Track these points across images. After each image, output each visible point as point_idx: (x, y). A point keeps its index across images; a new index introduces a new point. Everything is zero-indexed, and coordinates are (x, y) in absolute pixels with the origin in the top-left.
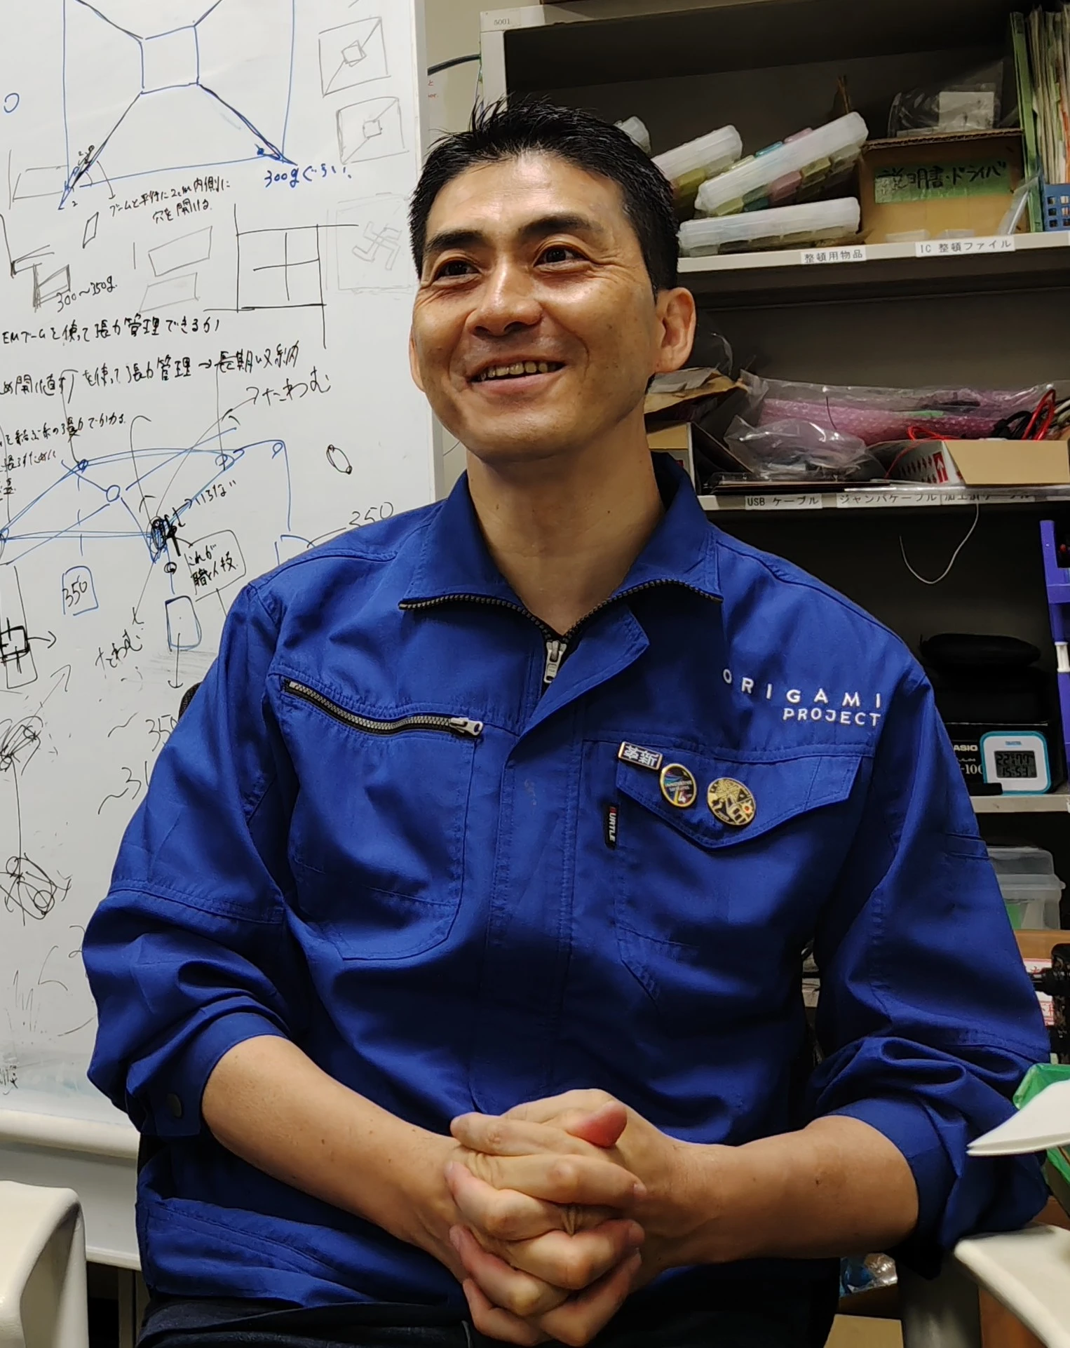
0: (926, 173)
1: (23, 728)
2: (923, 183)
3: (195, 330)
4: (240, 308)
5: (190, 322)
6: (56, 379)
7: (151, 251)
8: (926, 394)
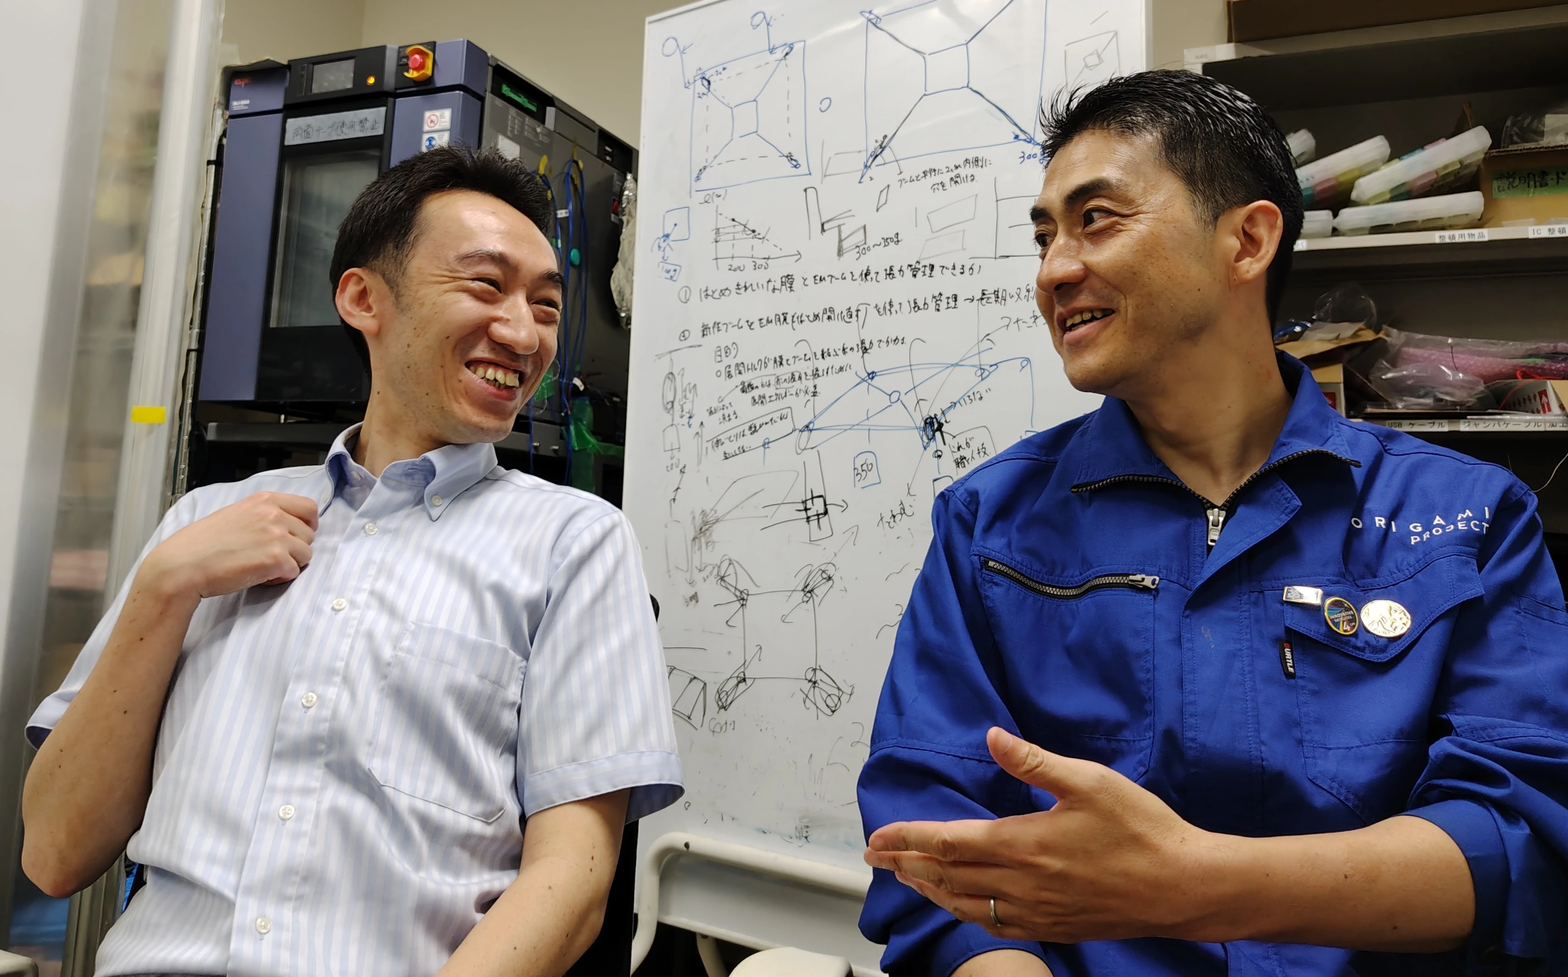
0: (1534, 176)
1: (821, 572)
2: (1532, 183)
3: (962, 273)
4: (997, 256)
5: (958, 267)
6: (853, 310)
7: (930, 213)
8: (1530, 346)
